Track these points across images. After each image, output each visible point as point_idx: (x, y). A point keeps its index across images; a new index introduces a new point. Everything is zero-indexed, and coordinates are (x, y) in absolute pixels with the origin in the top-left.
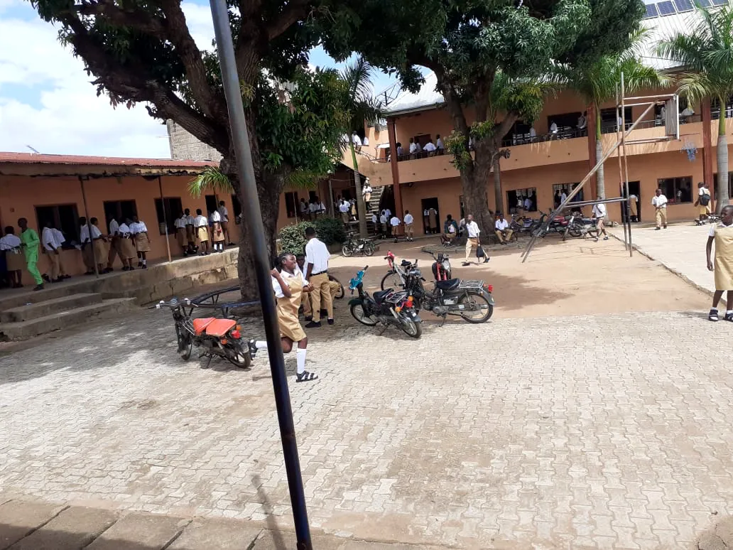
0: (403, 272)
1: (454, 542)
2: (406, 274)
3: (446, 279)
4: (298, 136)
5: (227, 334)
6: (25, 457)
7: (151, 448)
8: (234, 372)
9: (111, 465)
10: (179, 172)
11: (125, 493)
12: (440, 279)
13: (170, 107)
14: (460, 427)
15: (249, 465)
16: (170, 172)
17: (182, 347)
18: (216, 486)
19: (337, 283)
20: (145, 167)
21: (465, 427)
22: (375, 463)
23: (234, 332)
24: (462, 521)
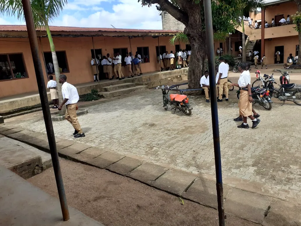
0: (264, 80)
1: (285, 198)
2: (265, 81)
3: (286, 83)
4: (219, 16)
5: (183, 101)
6: (111, 138)
7: (153, 140)
8: (185, 116)
9: (140, 144)
10: (166, 35)
11: (144, 155)
12: (283, 83)
13: (166, 5)
14: (290, 151)
15: (191, 152)
16: (163, 35)
17: (165, 105)
18: (178, 158)
19: (231, 83)
20: (153, 33)
21: (293, 151)
22: (247, 160)
23: (186, 100)
24: (289, 190)
